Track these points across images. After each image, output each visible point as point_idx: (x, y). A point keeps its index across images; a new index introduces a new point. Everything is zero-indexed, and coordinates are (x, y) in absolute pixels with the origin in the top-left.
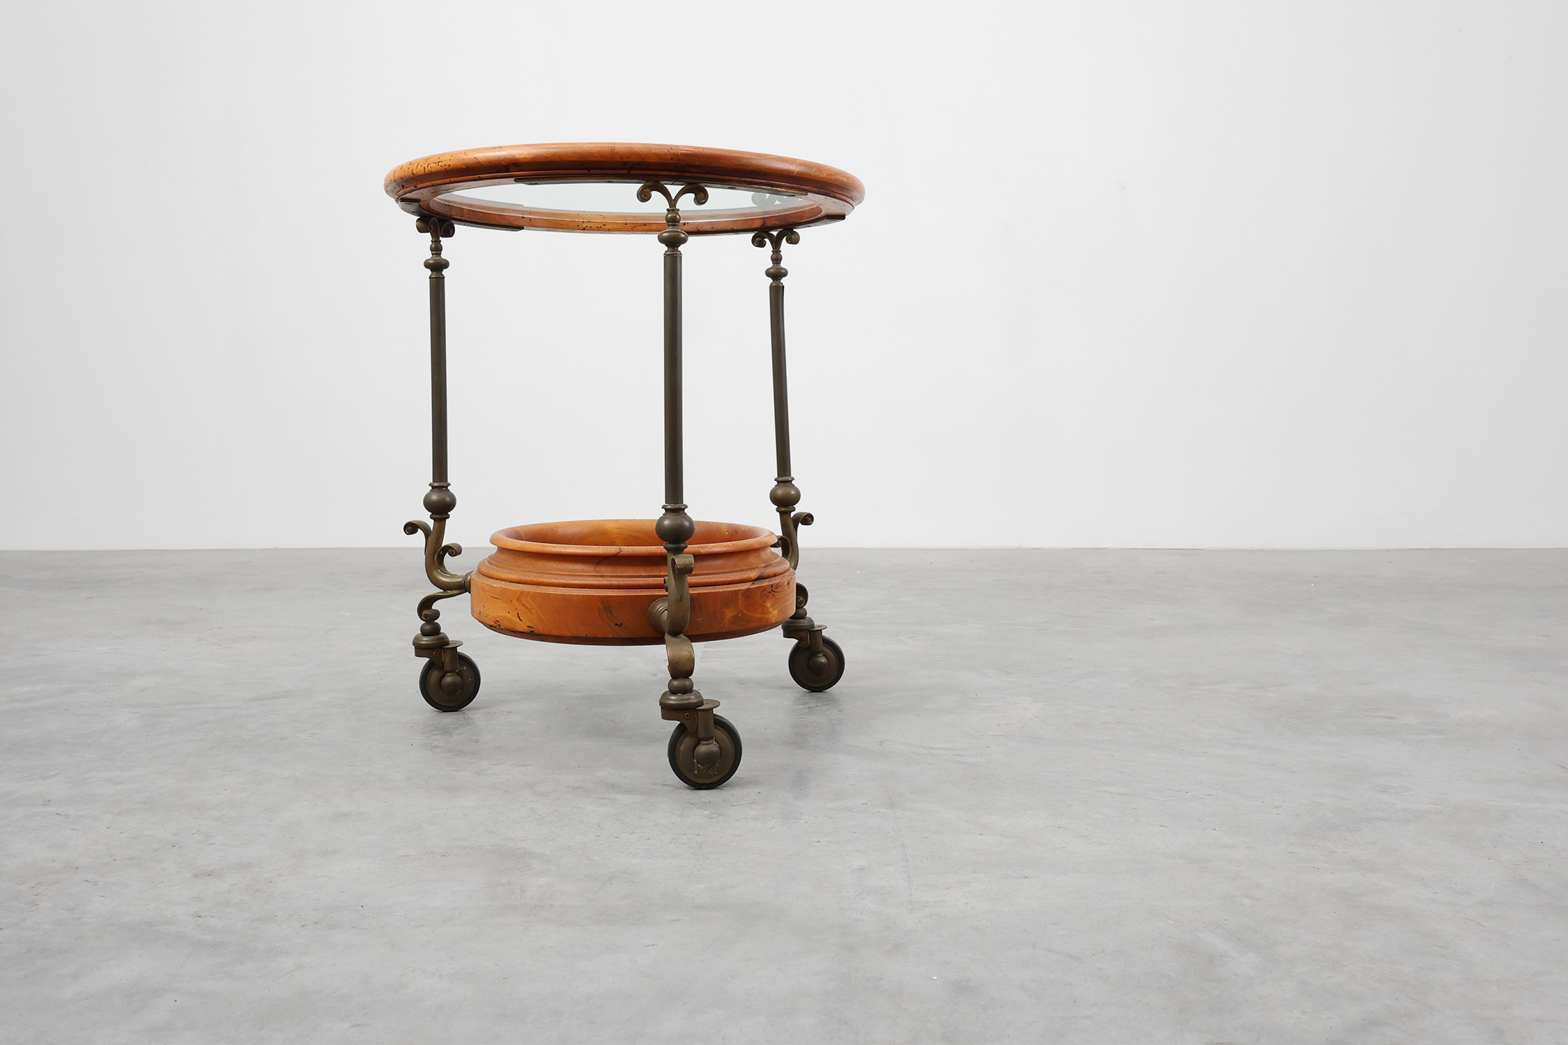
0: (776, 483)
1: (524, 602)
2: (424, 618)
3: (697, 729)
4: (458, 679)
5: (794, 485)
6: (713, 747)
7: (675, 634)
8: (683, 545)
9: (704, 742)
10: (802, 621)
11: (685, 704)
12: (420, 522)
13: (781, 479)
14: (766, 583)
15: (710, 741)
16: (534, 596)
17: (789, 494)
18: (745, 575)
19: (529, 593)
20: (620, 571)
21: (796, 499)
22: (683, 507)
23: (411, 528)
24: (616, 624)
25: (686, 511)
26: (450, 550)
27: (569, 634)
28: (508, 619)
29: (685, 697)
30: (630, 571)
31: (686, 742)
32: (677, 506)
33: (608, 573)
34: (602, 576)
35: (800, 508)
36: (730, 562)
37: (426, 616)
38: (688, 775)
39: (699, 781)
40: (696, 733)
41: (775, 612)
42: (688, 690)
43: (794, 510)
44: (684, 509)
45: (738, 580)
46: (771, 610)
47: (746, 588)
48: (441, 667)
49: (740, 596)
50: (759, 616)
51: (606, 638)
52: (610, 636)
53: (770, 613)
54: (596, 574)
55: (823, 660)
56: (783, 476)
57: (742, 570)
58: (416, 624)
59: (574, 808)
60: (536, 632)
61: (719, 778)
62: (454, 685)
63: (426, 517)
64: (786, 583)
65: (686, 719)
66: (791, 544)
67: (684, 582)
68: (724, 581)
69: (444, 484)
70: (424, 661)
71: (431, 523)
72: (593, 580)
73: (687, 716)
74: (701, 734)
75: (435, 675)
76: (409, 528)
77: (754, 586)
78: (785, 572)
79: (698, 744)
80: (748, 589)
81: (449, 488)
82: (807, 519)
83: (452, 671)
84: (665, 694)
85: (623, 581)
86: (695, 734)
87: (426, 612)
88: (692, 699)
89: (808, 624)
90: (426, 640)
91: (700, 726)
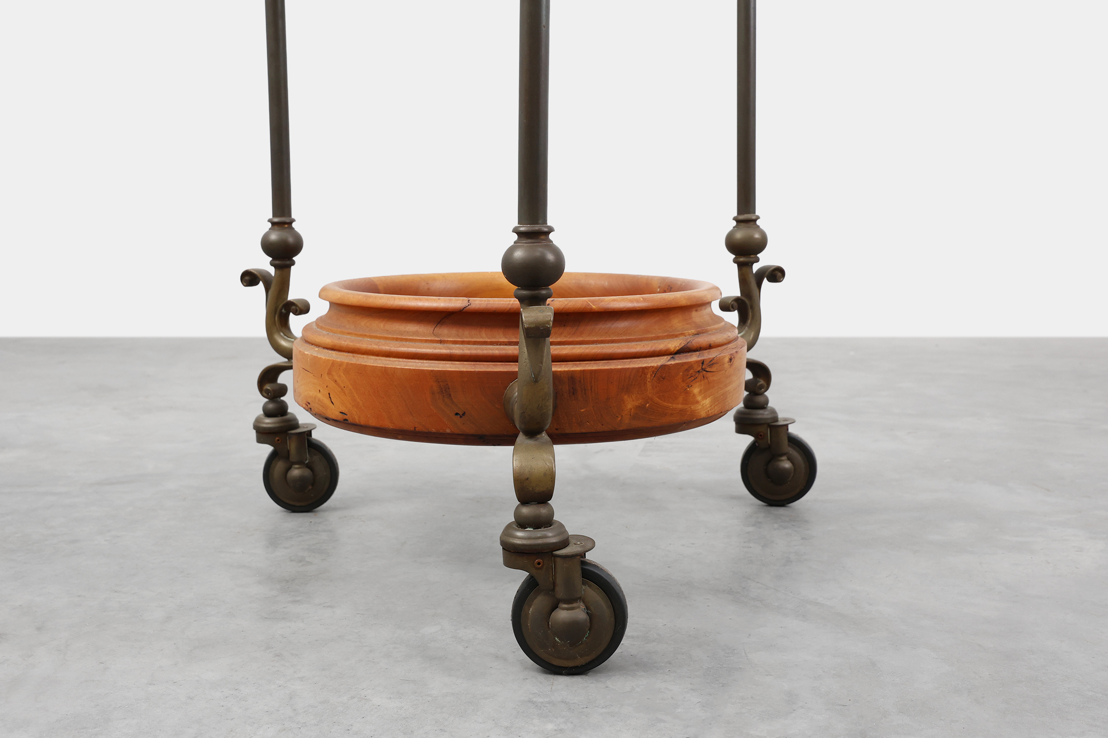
0: (734, 223)
1: (336, 378)
2: (266, 395)
3: (554, 584)
4: (307, 472)
5: (759, 226)
6: (579, 614)
7: (532, 433)
8: (544, 292)
9: (565, 606)
10: (761, 412)
11: (538, 545)
12: (260, 271)
13: (742, 217)
14: (694, 358)
15: (574, 605)
16: (348, 369)
17: (752, 238)
18: (661, 345)
19: (341, 364)
20: (468, 334)
21: (761, 245)
22: (546, 230)
23: (250, 278)
24: (457, 414)
25: (552, 236)
26: (293, 307)
27: (391, 426)
28: (319, 400)
29: (539, 533)
30: (483, 335)
31: (538, 603)
32: (536, 228)
33: (449, 337)
34: (441, 342)
35: (765, 259)
36: (641, 325)
37: (267, 391)
38: (540, 652)
39: (557, 662)
40: (553, 590)
41: (707, 402)
42: (546, 522)
43: (757, 260)
44: (548, 233)
45: (648, 352)
46: (699, 398)
47: (659, 364)
48: (287, 457)
49: (649, 376)
50: (680, 406)
51: (441, 434)
52: (448, 431)
53: (698, 402)
54: (433, 338)
55: (787, 465)
56: (744, 214)
57: (657, 338)
58: (258, 403)
59: (352, 698)
60: (350, 420)
61: (588, 659)
62: (302, 479)
63: (264, 263)
64: (727, 359)
65: (540, 568)
66: (752, 307)
67: (542, 352)
68: (625, 354)
69: (287, 220)
70: (268, 449)
71: (272, 271)
72: (427, 348)
73: (539, 564)
74: (560, 592)
75: (279, 466)
76: (247, 278)
77: (673, 362)
78: (729, 342)
79: (555, 607)
80: (662, 366)
81: (294, 225)
82: (776, 274)
83: (301, 463)
84: (509, 527)
85: (469, 349)
86: (551, 590)
87: (268, 387)
88: (549, 536)
89: (769, 416)
90: (269, 422)
91: (559, 581)
